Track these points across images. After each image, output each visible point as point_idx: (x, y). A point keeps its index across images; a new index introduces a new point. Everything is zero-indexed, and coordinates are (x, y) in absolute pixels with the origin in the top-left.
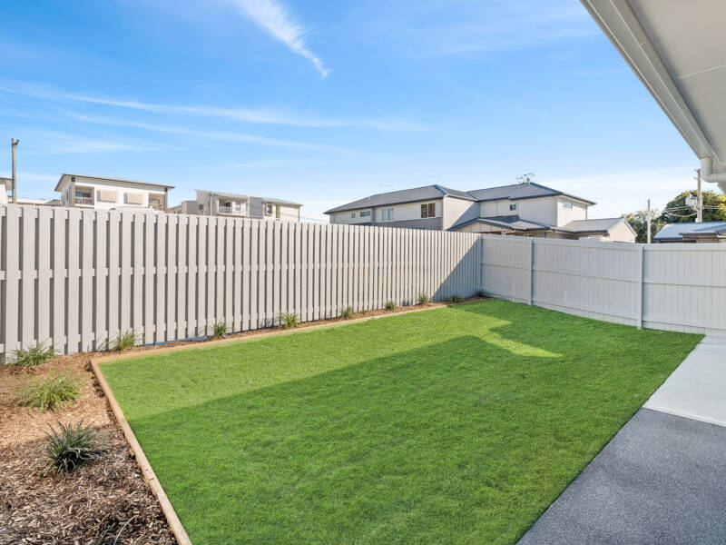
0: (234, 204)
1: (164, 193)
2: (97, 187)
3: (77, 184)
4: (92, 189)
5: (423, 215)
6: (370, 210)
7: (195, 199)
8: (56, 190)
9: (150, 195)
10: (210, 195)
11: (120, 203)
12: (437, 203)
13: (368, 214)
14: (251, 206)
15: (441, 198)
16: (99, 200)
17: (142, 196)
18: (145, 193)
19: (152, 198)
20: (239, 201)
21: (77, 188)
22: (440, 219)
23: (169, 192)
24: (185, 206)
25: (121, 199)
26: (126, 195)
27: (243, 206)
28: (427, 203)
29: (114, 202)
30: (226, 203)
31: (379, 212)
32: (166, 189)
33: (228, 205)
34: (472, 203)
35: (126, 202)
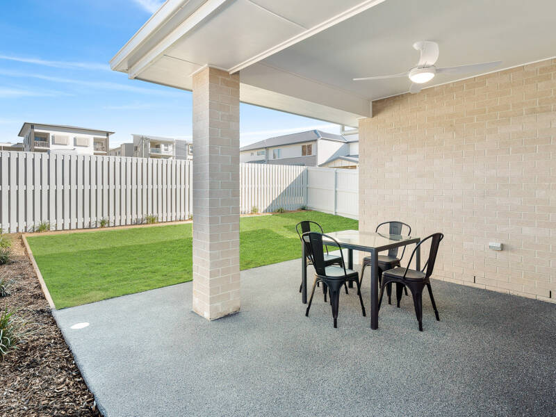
0: (163, 146)
1: (106, 137)
2: (52, 133)
3: (36, 130)
4: (48, 134)
5: (304, 153)
6: (264, 150)
7: (132, 142)
8: (19, 135)
9: (95, 139)
10: (142, 138)
11: (71, 146)
12: (313, 144)
13: (263, 153)
14: (176, 148)
15: (316, 140)
16: (53, 143)
17: (88, 139)
18: (91, 138)
19: (96, 142)
20: (167, 143)
21: (36, 133)
22: (315, 157)
23: (110, 136)
24: (124, 148)
25: (72, 142)
26: (75, 139)
27: (170, 148)
28: (306, 144)
29: (66, 145)
30: (156, 145)
31: (271, 151)
32: (108, 134)
33: (158, 146)
34: (343, 144)
35: (75, 145)
